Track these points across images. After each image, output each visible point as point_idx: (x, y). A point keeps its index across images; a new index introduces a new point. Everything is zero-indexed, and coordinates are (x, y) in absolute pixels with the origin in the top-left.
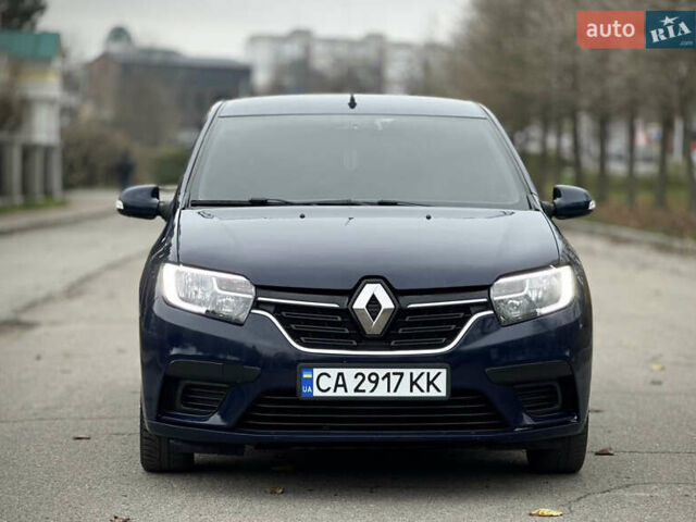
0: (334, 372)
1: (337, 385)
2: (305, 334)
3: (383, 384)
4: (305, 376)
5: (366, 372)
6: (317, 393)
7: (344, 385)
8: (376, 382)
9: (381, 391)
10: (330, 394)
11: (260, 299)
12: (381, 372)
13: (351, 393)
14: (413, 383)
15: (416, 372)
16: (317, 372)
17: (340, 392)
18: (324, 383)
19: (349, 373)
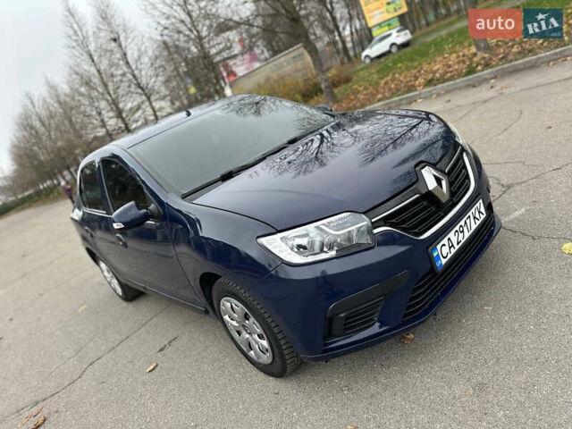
0: (445, 241)
1: (450, 248)
2: (415, 227)
3: (465, 229)
4: (435, 255)
5: (457, 228)
6: (444, 261)
7: (453, 246)
8: (462, 232)
9: (467, 235)
10: (449, 256)
11: (373, 220)
12: (462, 223)
13: (457, 247)
14: (475, 218)
15: (473, 210)
16: (439, 247)
17: (453, 251)
18: (445, 252)
19: (451, 235)
